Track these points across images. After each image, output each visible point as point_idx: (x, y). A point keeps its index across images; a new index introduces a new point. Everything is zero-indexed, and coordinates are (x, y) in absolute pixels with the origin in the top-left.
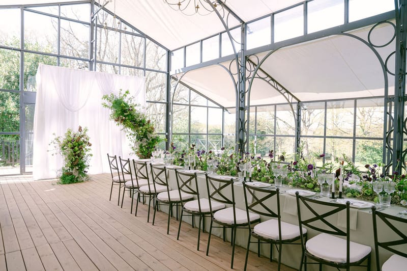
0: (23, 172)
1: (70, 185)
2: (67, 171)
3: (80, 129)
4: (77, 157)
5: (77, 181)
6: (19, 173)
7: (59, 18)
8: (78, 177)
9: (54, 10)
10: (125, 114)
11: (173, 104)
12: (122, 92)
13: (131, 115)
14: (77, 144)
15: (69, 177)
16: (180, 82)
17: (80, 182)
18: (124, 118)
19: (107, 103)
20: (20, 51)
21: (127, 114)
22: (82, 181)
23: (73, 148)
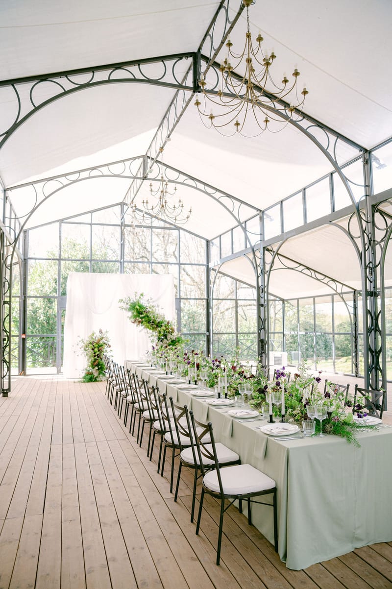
0: (59, 372)
1: (89, 383)
2: (89, 371)
3: (101, 331)
4: (96, 358)
5: (96, 380)
6: (56, 372)
7: (91, 224)
8: (97, 377)
9: (86, 218)
10: (141, 316)
11: (213, 299)
12: (137, 295)
13: (148, 317)
14: (97, 345)
15: (89, 377)
16: (219, 272)
17: (98, 381)
18: (140, 320)
19: (125, 306)
20: (58, 260)
21: (143, 316)
22: (101, 381)
23: (93, 349)
